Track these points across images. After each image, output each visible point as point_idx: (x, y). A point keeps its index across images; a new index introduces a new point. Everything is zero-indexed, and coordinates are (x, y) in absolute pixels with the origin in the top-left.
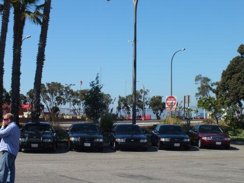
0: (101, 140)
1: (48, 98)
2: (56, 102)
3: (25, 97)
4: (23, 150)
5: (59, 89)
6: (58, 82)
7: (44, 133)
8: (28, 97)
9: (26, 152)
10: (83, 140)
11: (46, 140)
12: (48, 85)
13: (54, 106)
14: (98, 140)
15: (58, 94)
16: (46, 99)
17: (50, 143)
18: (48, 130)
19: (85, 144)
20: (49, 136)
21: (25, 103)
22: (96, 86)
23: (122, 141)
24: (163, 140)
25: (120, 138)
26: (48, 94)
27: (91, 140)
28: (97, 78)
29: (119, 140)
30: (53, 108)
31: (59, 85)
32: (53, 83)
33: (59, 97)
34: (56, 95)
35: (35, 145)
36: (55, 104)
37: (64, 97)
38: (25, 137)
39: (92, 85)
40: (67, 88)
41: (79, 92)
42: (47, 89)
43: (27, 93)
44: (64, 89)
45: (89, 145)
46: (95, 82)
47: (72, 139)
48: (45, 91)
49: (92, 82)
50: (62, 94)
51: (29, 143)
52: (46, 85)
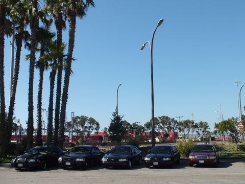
0: (81, 160)
3: (143, 128)
12: (160, 118)
13: (165, 132)
16: (160, 128)
19: (66, 163)
25: (105, 158)
26: (161, 125)
34: (167, 125)
35: (21, 165)
37: (172, 126)
39: (114, 115)
40: (173, 119)
41: (183, 122)
42: (160, 121)
44: (171, 120)
50: (170, 124)
52: (158, 118)
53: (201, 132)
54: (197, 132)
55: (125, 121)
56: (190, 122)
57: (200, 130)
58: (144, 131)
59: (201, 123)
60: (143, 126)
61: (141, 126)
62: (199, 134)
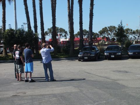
0: (120, 54)
1: (109, 34)
2: (114, 36)
3: (98, 34)
5: (115, 29)
6: (114, 26)
8: (99, 34)
9: (83, 61)
10: (110, 54)
11: (91, 55)
12: (109, 27)
13: (113, 37)
14: (118, 54)
15: (114, 31)
17: (94, 56)
18: (94, 50)
19: (111, 56)
21: (98, 37)
23: (132, 53)
26: (109, 32)
27: (114, 54)
28: (121, 22)
29: (130, 53)
30: (112, 39)
32: (111, 26)
33: (115, 33)
34: (113, 32)
35: (86, 58)
36: (113, 36)
38: (81, 54)
42: (109, 29)
43: (99, 32)
44: (117, 29)
45: (113, 56)
46: (121, 25)
47: (105, 54)
48: (108, 31)
49: (119, 25)
51: (83, 57)
52: (107, 28)
53: (137, 37)
54: (134, 37)
55: (85, 30)
56: (129, 30)
57: (137, 35)
58: (98, 36)
59: (137, 31)
60: (98, 33)
61: (96, 33)
62: (135, 38)
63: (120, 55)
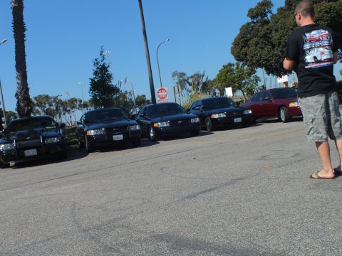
4: (12, 164)
5: (48, 101)
6: (46, 94)
7: (43, 131)
9: (18, 166)
10: (110, 131)
11: (49, 141)
14: (132, 128)
17: (57, 143)
18: (50, 125)
19: (114, 137)
20: (53, 133)
22: (101, 63)
23: (165, 124)
24: (216, 116)
25: (161, 121)
26: (38, 108)
27: (122, 129)
28: (102, 52)
29: (159, 125)
31: (47, 97)
32: (40, 96)
34: (45, 107)
35: (31, 152)
38: (11, 142)
39: (96, 63)
40: (55, 98)
41: (67, 101)
45: (120, 137)
46: (100, 59)
47: (92, 133)
48: (34, 105)
49: (96, 60)
50: (51, 105)
51: (20, 150)
60: (14, 111)
63: (138, 131)
